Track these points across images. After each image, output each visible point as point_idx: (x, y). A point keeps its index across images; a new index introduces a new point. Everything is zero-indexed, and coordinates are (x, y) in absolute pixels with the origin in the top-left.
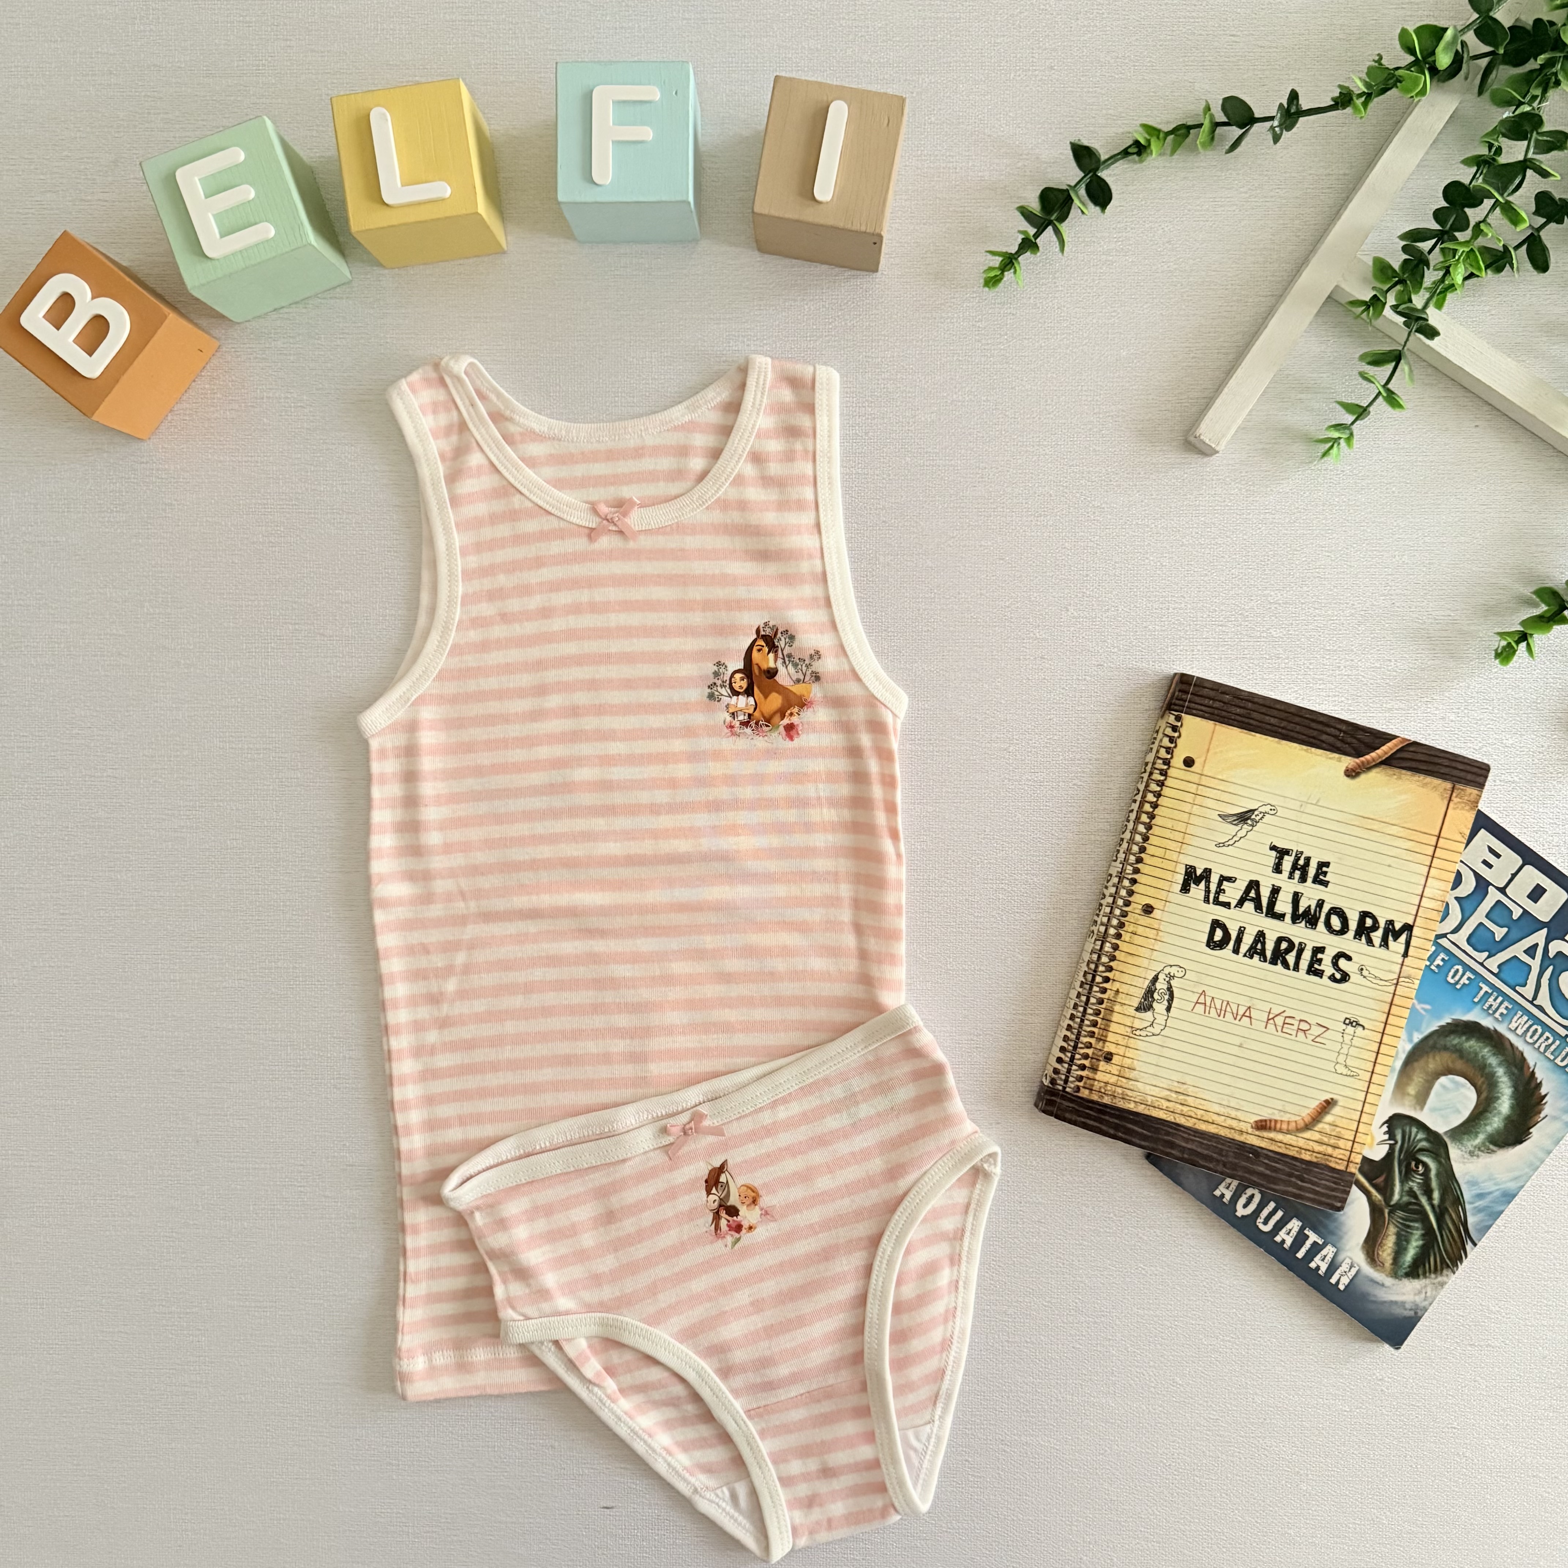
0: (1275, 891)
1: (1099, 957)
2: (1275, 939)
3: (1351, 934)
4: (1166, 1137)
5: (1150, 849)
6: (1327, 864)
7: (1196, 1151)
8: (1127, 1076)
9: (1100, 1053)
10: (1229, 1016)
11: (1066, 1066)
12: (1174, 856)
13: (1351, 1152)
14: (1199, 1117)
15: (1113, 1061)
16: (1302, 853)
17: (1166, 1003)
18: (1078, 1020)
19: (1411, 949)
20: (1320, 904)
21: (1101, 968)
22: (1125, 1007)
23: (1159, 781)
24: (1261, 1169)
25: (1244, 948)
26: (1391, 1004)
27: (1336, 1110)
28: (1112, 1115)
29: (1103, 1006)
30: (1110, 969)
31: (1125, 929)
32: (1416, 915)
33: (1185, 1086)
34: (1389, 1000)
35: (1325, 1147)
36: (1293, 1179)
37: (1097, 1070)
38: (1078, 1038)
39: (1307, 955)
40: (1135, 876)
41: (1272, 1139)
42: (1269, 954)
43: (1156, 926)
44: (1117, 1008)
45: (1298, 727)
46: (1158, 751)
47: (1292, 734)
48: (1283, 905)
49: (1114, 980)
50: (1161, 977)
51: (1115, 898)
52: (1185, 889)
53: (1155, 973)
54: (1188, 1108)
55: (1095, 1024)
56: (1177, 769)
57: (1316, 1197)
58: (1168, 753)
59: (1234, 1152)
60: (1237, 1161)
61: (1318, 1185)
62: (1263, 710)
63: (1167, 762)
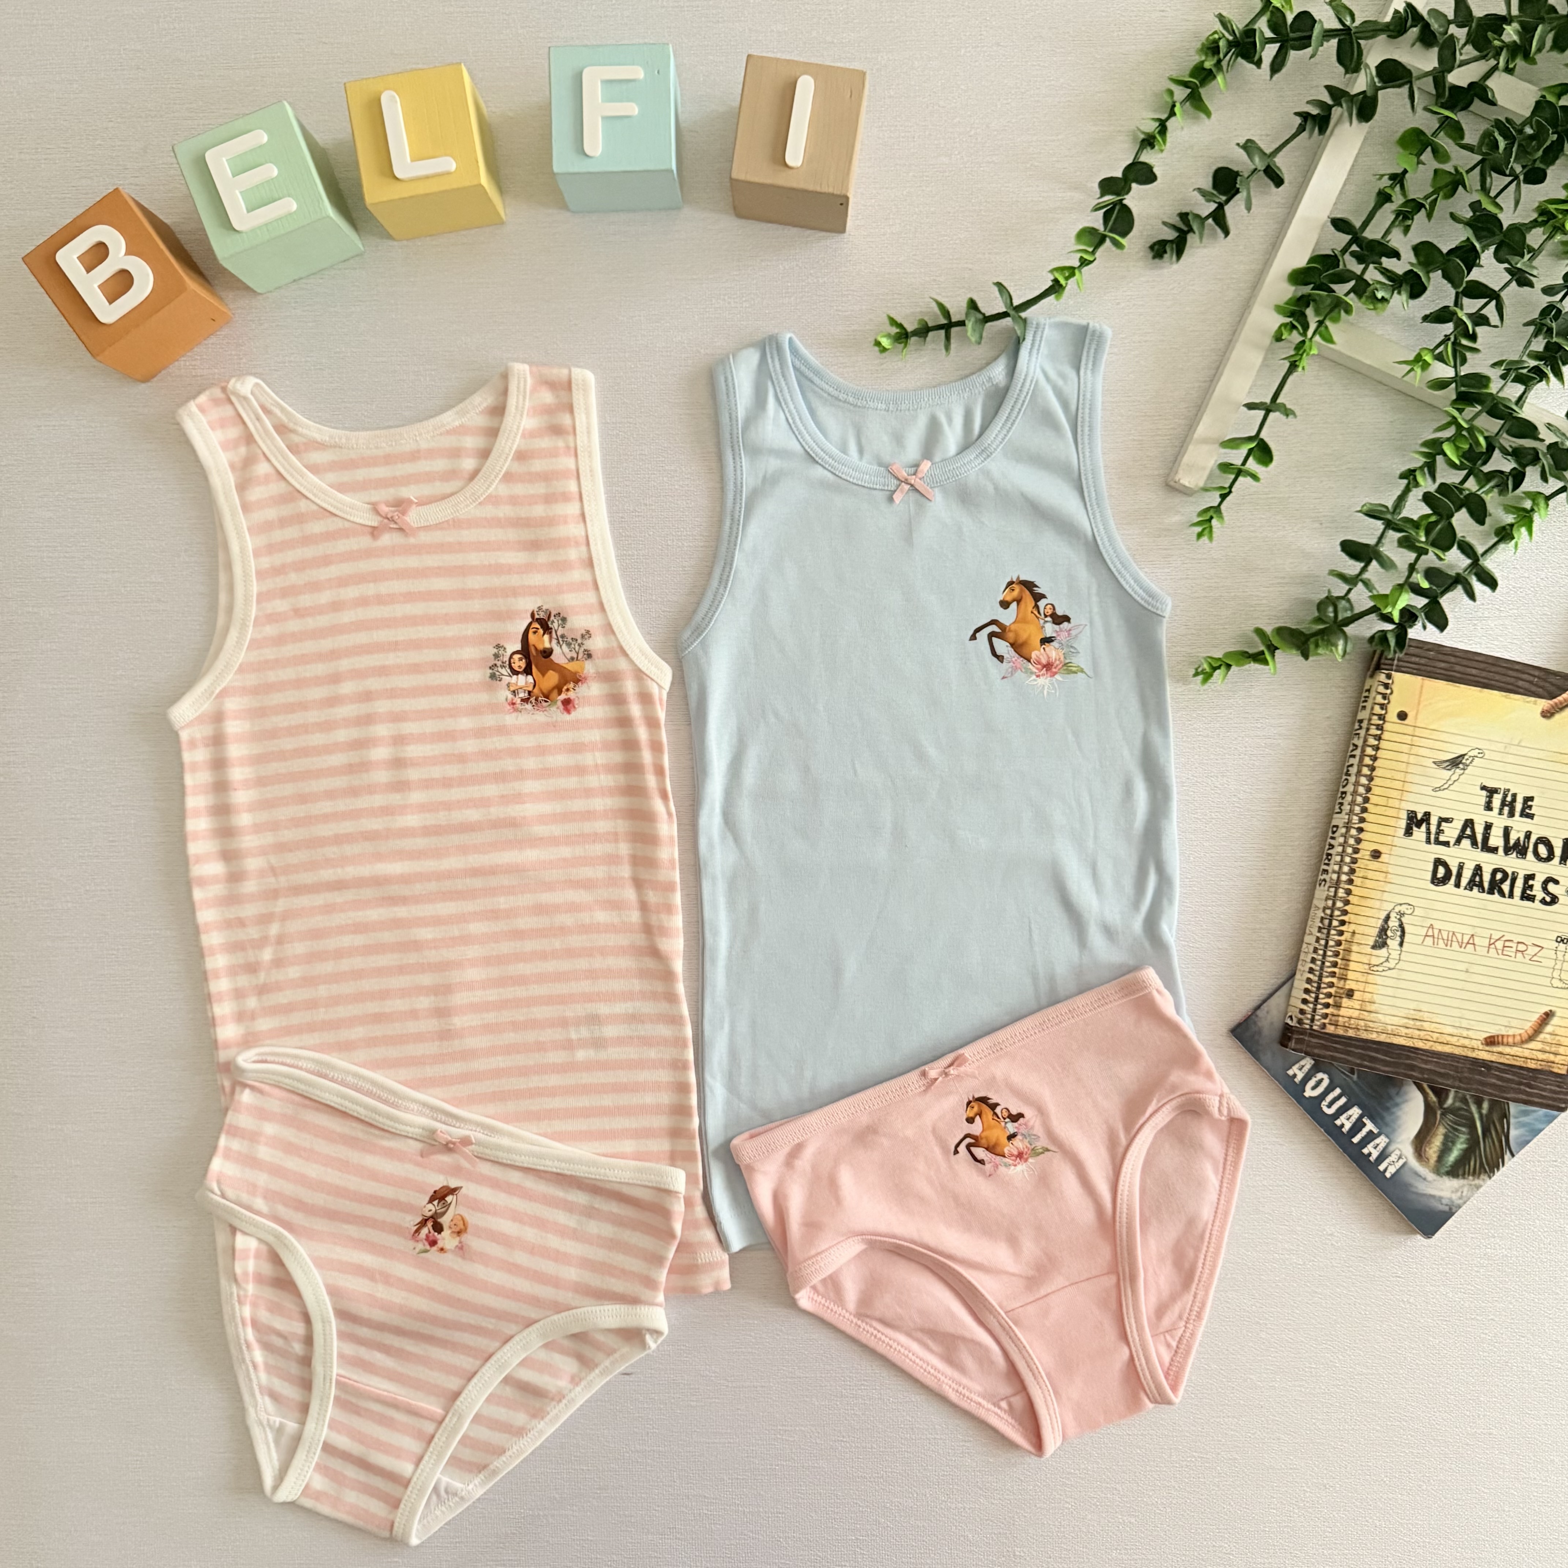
0: (1488, 827)
1: (1334, 904)
2: (1490, 871)
3: (1557, 860)
5: (1373, 799)
6: (1531, 799)
7: (1435, 1071)
8: (1368, 1009)
9: (1342, 991)
10: (1455, 944)
11: (1311, 1006)
12: (1396, 803)
14: (1435, 1040)
15: (1354, 997)
16: (1509, 790)
17: (1398, 939)
18: (1319, 963)
20: (1528, 835)
21: (1337, 913)
22: (1362, 946)
23: (1376, 735)
24: (1494, 1081)
25: (1464, 881)
27: (1555, 1021)
28: (1356, 1046)
29: (1342, 947)
30: (1345, 913)
31: (1356, 874)
33: (1421, 1014)
35: (1547, 1054)
36: (1522, 1087)
37: (1340, 1007)
38: (1320, 979)
39: (1519, 883)
40: (1361, 825)
41: (1500, 1053)
42: (1486, 885)
43: (1384, 870)
44: (1355, 948)
45: (1497, 676)
46: (1372, 709)
47: (1493, 682)
48: (1496, 840)
49: (1350, 923)
50: (1393, 915)
51: (1344, 847)
52: (1408, 832)
53: (1386, 913)
54: (1425, 1033)
55: (1335, 965)
56: (1392, 722)
57: (1544, 1101)
58: (1382, 709)
59: (1470, 1069)
60: (1471, 1076)
61: (1544, 1090)
62: (1465, 662)
63: (1382, 717)
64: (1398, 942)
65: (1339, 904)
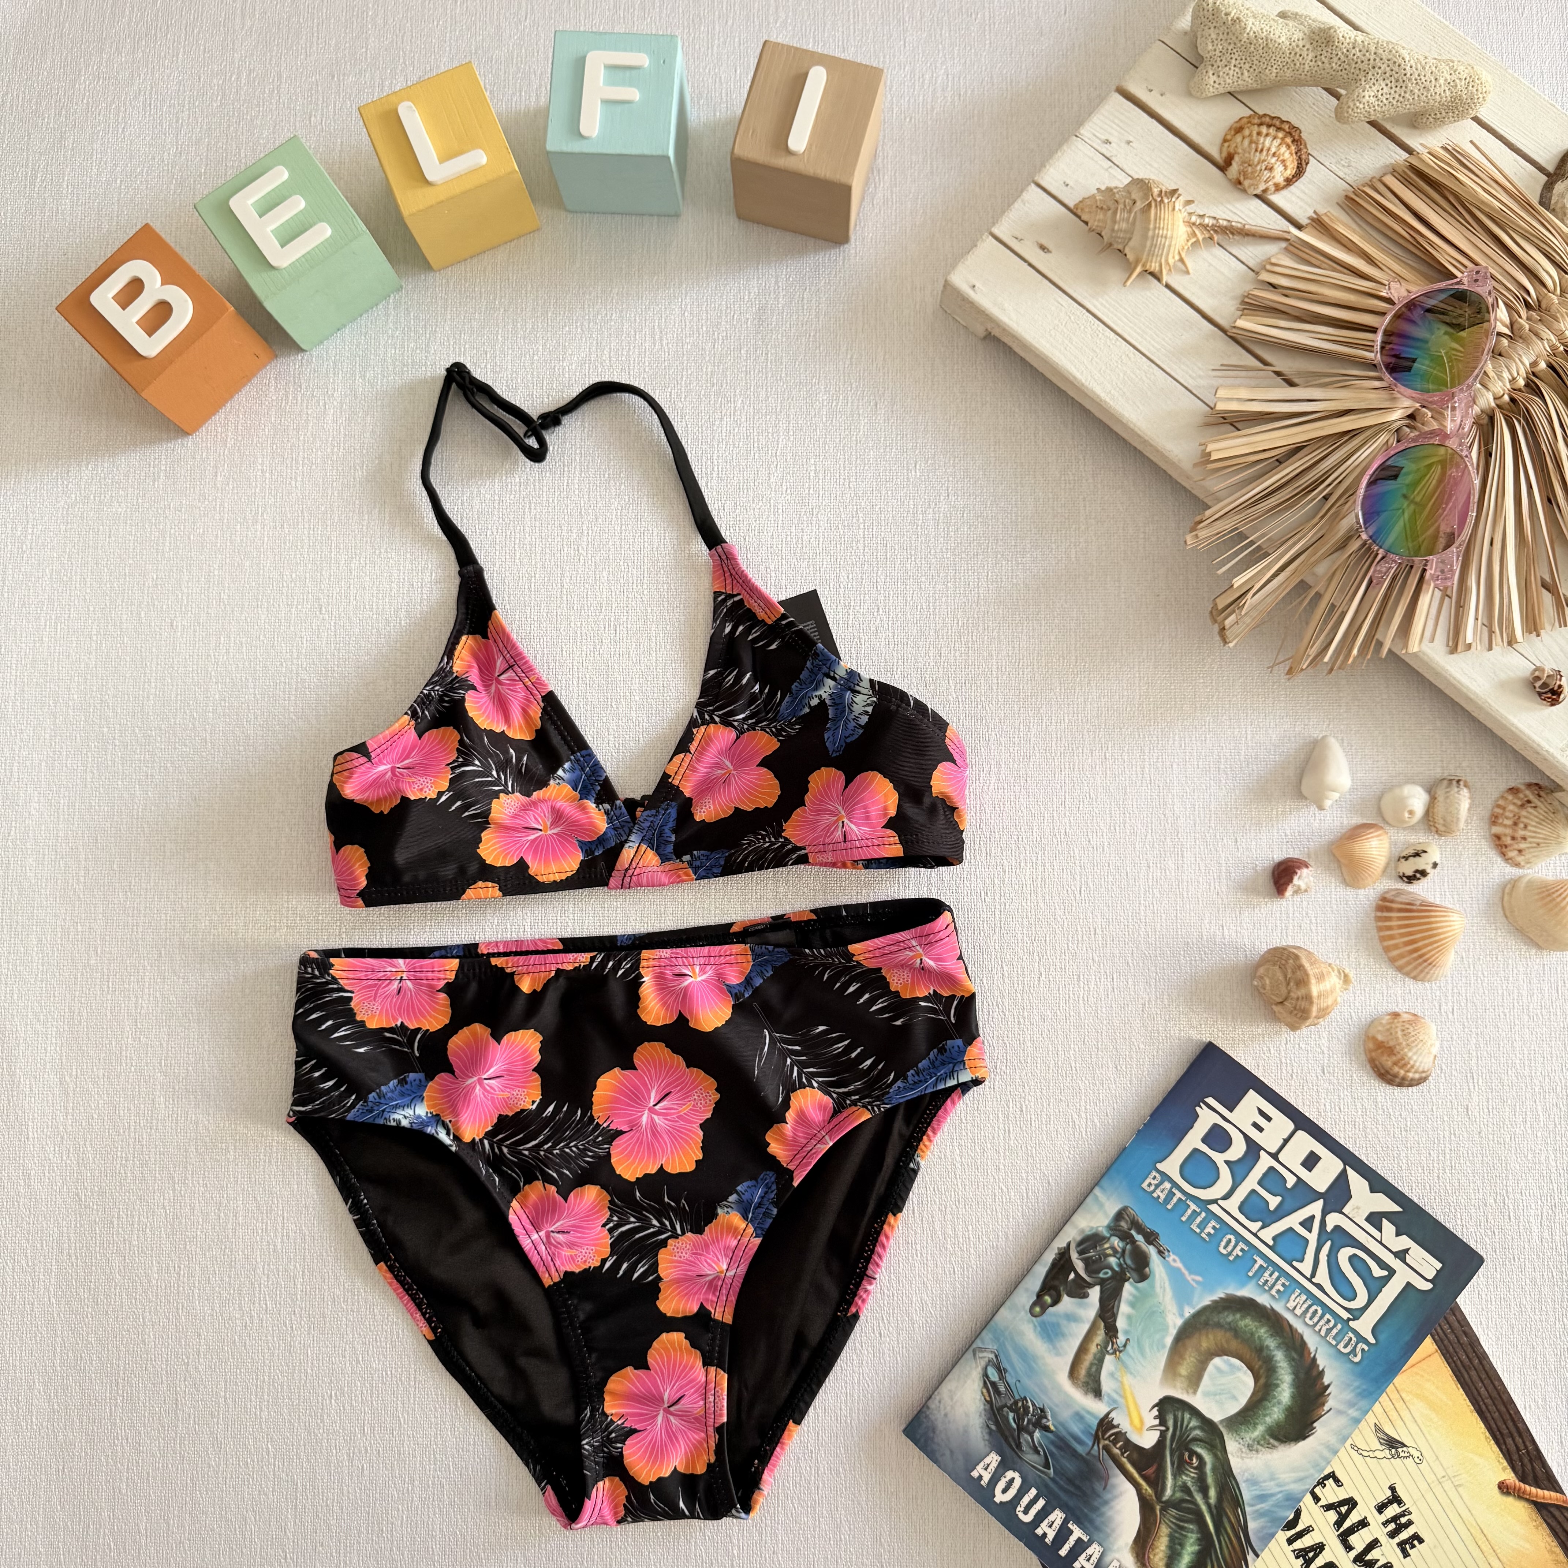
0: (1363, 1524)
2: (1328, 1560)
6: (1421, 1541)
16: (1410, 1513)
25: (1299, 1544)
45: (1497, 1414)
47: (1488, 1415)
48: (1359, 1541)
62: (1484, 1376)
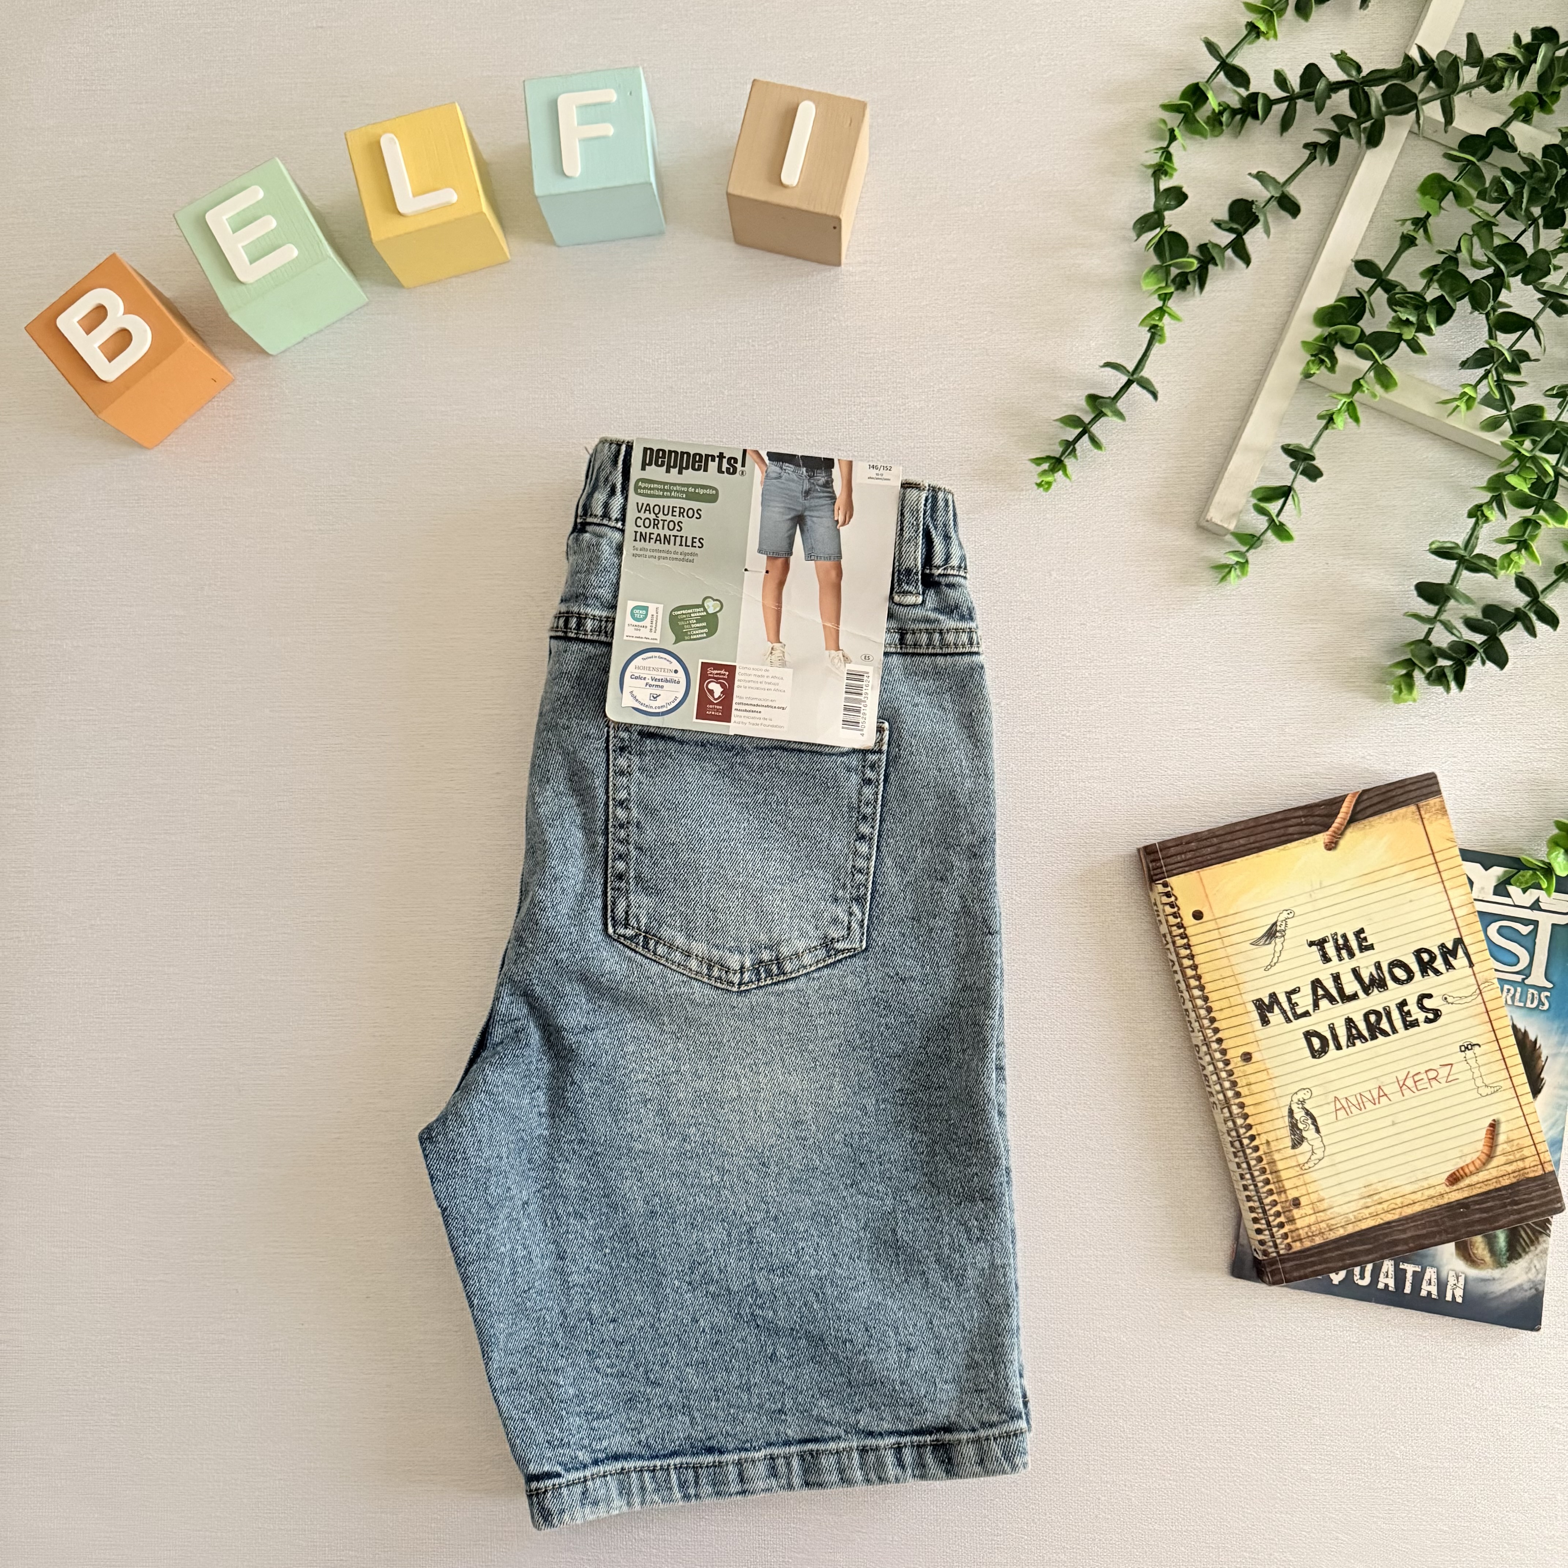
0: (1336, 978)
1: (1234, 1123)
2: (1362, 1018)
3: (1418, 975)
4: (1386, 1240)
5: (1215, 1006)
6: (1362, 931)
7: (1418, 1236)
8: (1322, 1208)
9: (1288, 1204)
10: (1368, 1105)
11: (1267, 1232)
12: (1238, 1000)
13: (1538, 1154)
14: (1400, 1205)
15: (1303, 1204)
16: (1336, 934)
17: (1312, 1127)
18: (1252, 1187)
19: (1472, 957)
20: (1378, 966)
21: (1242, 1131)
22: (1282, 1152)
23: (1184, 944)
24: (1477, 1216)
25: (1343, 1040)
26: (1487, 1012)
27: (1503, 1128)
28: (1330, 1250)
29: (1265, 1162)
30: (1249, 1127)
31: (1239, 1085)
32: (1458, 928)
33: (1373, 1187)
34: (1484, 1010)
35: (1515, 1164)
36: (1509, 1208)
37: (1294, 1220)
38: (1261, 1203)
39: (1396, 1015)
40: (1219, 1035)
41: (1469, 1186)
42: (1365, 1033)
43: (1262, 1068)
44: (1276, 1156)
45: (1265, 834)
46: (1168, 920)
47: (1264, 843)
48: (1351, 986)
49: (1259, 1135)
50: (1295, 1107)
51: (1213, 1064)
52: (1265, 1021)
53: (1287, 1107)
54: (1388, 1203)
55: (1267, 1182)
56: (1192, 927)
58: (1176, 917)
59: (1447, 1217)
60: (1454, 1222)
61: (1532, 1200)
62: (1229, 837)
63: (1180, 926)
64: (1314, 1130)
65: (1239, 1121)
